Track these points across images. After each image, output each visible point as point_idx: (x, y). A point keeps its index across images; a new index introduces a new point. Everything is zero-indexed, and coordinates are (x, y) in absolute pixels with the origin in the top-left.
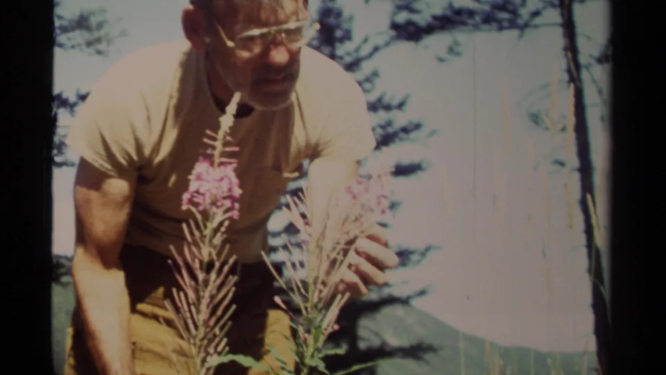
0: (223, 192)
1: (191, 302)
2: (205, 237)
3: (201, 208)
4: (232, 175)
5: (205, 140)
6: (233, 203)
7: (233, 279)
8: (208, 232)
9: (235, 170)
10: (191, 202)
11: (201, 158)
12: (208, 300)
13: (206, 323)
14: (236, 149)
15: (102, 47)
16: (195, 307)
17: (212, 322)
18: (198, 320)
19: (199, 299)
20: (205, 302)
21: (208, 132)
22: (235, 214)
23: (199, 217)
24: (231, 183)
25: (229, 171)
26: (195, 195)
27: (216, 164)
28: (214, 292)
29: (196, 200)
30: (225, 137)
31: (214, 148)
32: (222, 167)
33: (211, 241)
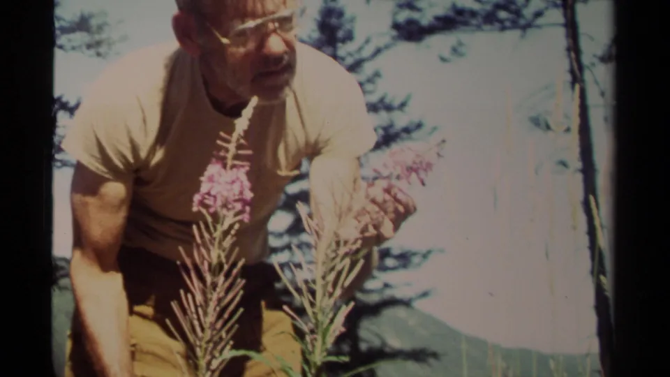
0: (234, 195)
1: (198, 303)
2: (214, 239)
3: (212, 210)
4: (244, 178)
5: (219, 142)
6: (244, 207)
7: (241, 282)
8: (217, 234)
9: (248, 174)
10: (202, 203)
11: (214, 160)
12: (216, 303)
13: (213, 325)
14: (249, 152)
15: (102, 50)
16: (202, 309)
17: (219, 325)
18: (205, 322)
19: (206, 301)
20: (212, 305)
21: (222, 134)
22: (246, 218)
23: (209, 219)
24: (242, 186)
25: (241, 174)
26: (206, 196)
27: (228, 166)
28: (222, 294)
29: (207, 202)
30: (238, 140)
31: (227, 150)
32: (235, 170)
33: (220, 243)
